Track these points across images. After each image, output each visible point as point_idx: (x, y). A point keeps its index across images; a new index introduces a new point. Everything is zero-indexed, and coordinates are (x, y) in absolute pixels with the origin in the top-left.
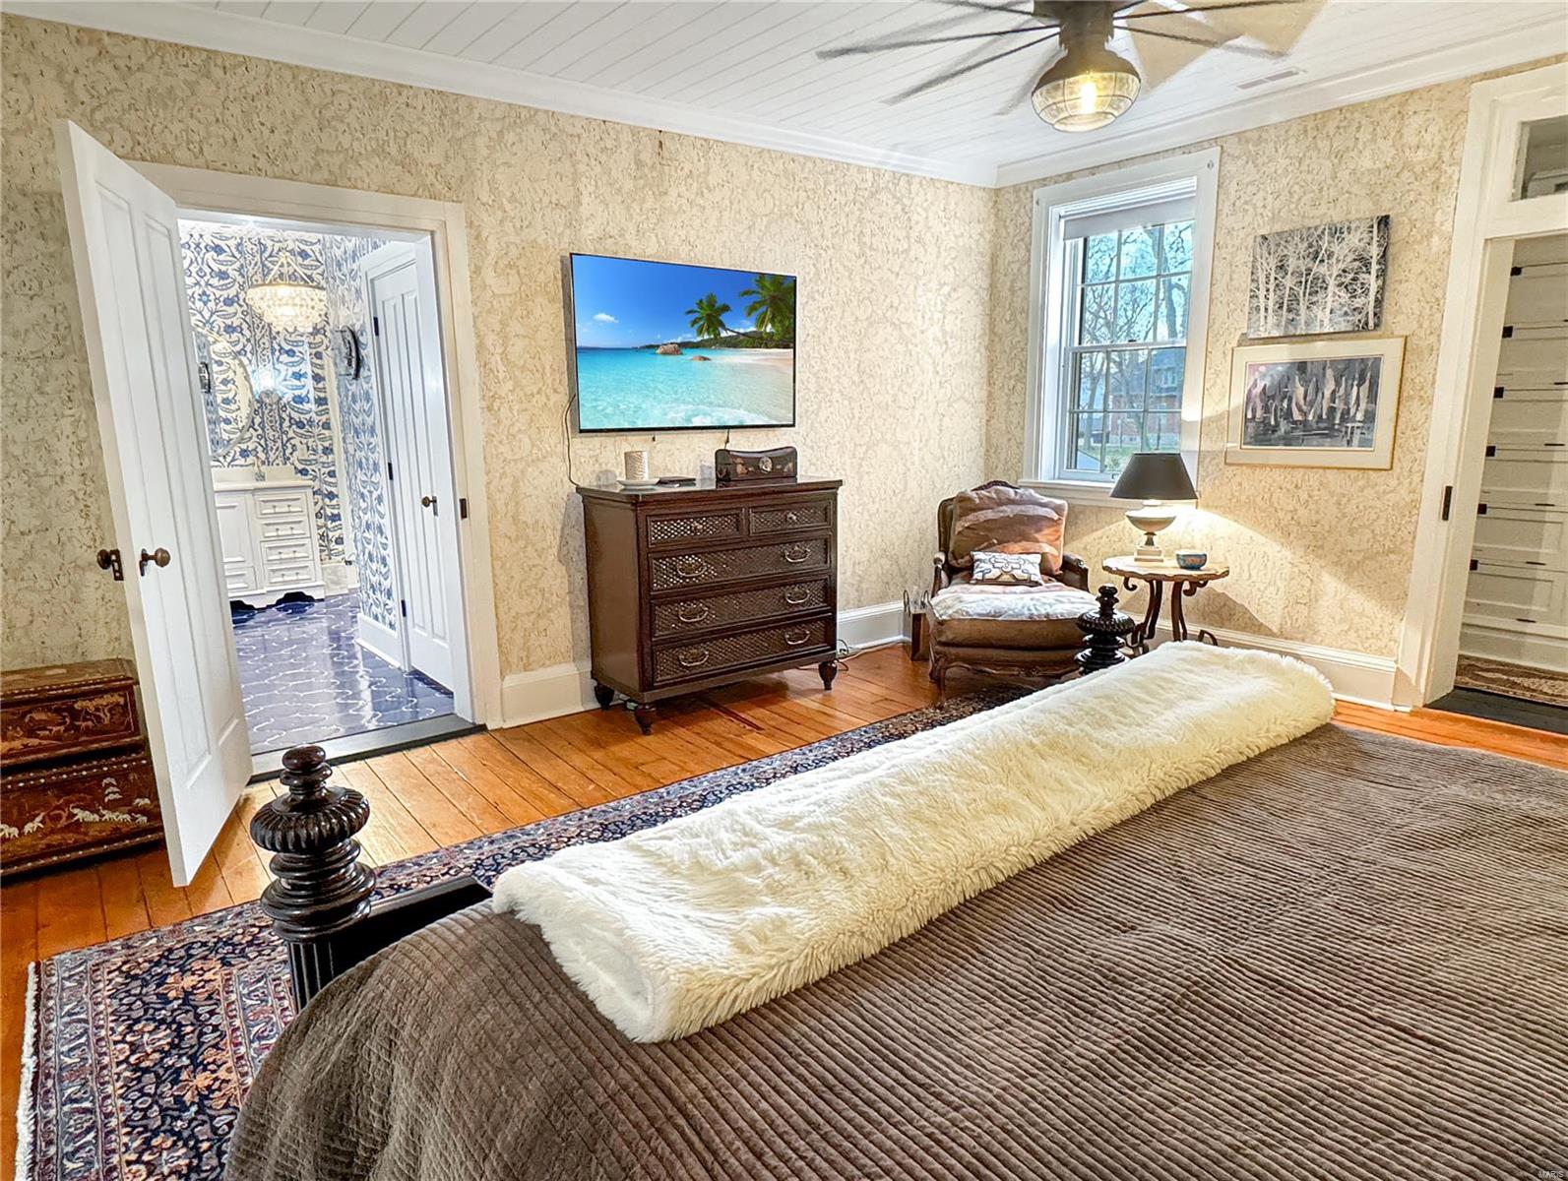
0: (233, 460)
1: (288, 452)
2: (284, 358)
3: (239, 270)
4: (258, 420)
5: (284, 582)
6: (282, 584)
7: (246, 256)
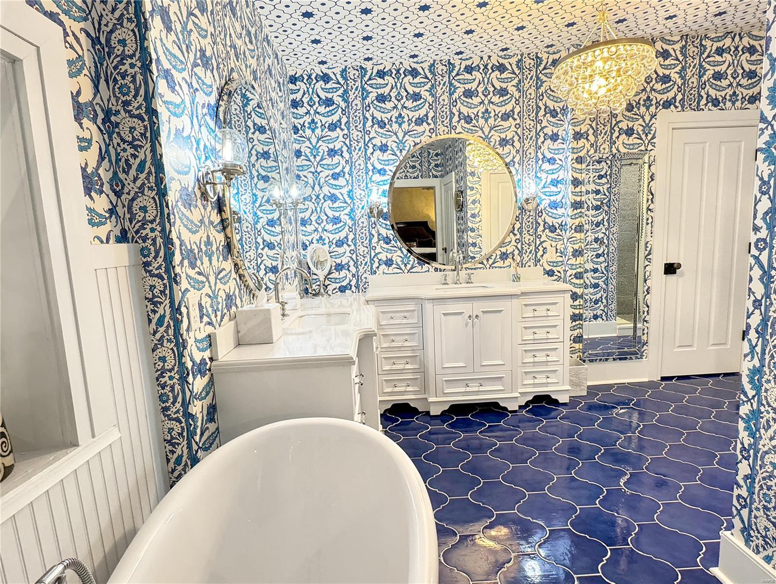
0: (493, 263)
1: (541, 253)
2: (546, 166)
3: (517, 86)
4: (518, 226)
5: (534, 385)
6: (532, 386)
7: (524, 71)
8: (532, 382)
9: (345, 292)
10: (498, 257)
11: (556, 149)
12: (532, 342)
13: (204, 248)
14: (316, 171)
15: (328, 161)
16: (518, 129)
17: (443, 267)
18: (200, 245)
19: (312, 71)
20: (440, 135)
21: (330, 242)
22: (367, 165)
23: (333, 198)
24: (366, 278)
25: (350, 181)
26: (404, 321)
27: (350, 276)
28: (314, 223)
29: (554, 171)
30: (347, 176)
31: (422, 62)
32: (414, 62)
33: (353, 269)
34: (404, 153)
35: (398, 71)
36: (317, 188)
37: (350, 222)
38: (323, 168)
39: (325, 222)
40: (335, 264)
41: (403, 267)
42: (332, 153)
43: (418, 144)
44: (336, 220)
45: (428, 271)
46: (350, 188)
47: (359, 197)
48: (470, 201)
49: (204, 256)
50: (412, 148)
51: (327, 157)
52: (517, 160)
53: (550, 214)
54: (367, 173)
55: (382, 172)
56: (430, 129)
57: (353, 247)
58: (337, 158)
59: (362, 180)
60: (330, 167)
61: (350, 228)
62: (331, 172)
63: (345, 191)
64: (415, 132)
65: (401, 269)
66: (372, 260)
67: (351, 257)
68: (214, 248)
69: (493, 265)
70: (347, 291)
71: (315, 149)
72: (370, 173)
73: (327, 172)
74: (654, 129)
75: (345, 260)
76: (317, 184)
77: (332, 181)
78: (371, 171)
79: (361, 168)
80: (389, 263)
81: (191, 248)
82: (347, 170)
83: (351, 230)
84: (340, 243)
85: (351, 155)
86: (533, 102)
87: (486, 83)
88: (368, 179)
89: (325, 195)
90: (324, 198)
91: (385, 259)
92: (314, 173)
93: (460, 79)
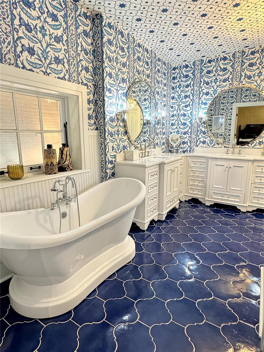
5: (258, 203)
8: (257, 202)
10: (257, 143)
12: (259, 183)
13: (116, 132)
14: (179, 105)
17: (228, 146)
19: (182, 64)
20: (234, 86)
21: (181, 133)
22: (200, 101)
23: (184, 115)
24: (194, 148)
25: (192, 108)
26: (200, 166)
27: (187, 147)
28: (176, 125)
31: (229, 53)
32: (225, 54)
33: (189, 144)
34: (216, 95)
35: (217, 59)
36: (179, 111)
37: (190, 125)
38: (182, 103)
39: (180, 124)
40: (182, 141)
41: (210, 145)
43: (223, 91)
44: (184, 124)
45: (221, 147)
46: (191, 111)
47: (195, 115)
49: (116, 134)
50: (220, 92)
51: (184, 99)
54: (199, 105)
55: (205, 104)
56: (230, 84)
57: (190, 135)
58: (187, 99)
59: (196, 107)
60: (185, 103)
61: (190, 127)
62: (185, 105)
63: (189, 112)
64: (222, 86)
65: (209, 145)
66: (197, 141)
67: (189, 139)
68: (120, 133)
69: (254, 147)
70: (186, 153)
71: (179, 96)
73: (183, 105)
75: (186, 140)
76: (179, 109)
77: (185, 108)
78: (201, 104)
79: (197, 102)
80: (204, 142)
82: (191, 103)
84: (185, 133)
85: (193, 98)
87: (261, 58)
88: (199, 107)
89: (181, 114)
90: (181, 115)
91: (202, 141)
92: (178, 105)
93: (247, 59)
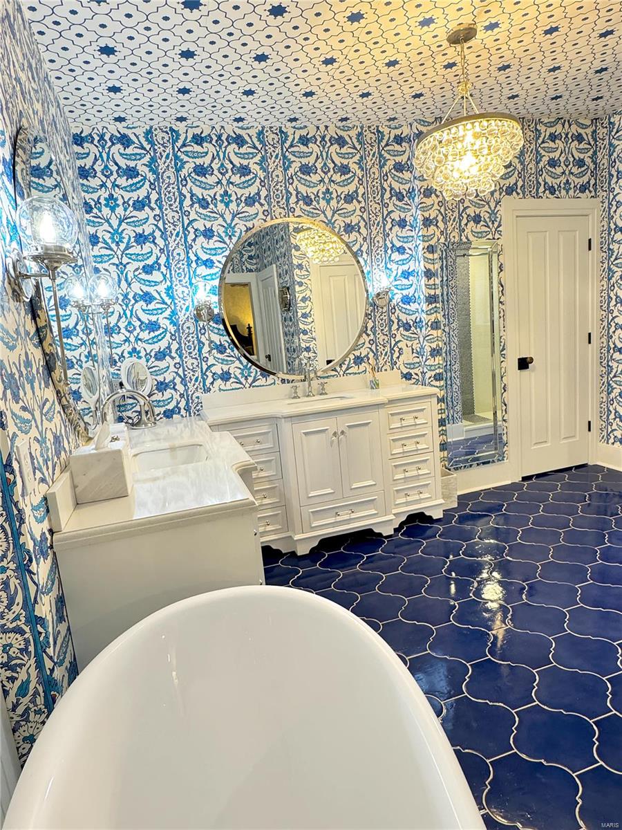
0: (347, 369)
1: (396, 354)
2: (396, 256)
3: (359, 163)
4: (370, 325)
5: (407, 504)
6: (405, 505)
7: (365, 146)
8: (403, 500)
9: (172, 417)
10: (352, 362)
11: (405, 237)
12: (401, 455)
13: (24, 372)
14: (121, 263)
15: (136, 249)
16: (363, 213)
17: (290, 377)
18: (20, 367)
19: (105, 130)
20: (276, 218)
21: (147, 354)
22: (189, 255)
23: (148, 298)
24: (198, 398)
25: (168, 276)
26: (258, 447)
27: (176, 396)
28: (123, 330)
29: (405, 262)
30: (163, 269)
31: (248, 128)
32: (239, 128)
33: (180, 388)
34: (234, 239)
35: (219, 137)
36: (124, 284)
37: (172, 328)
38: (129, 258)
39: (138, 329)
40: (156, 383)
41: (243, 380)
42: (141, 239)
43: (250, 229)
44: (153, 326)
45: (274, 383)
46: (169, 284)
47: (182, 296)
48: (300, 298)
49: (26, 382)
50: (243, 233)
51: (134, 244)
52: (364, 248)
53: (404, 310)
54: (189, 265)
55: (208, 263)
56: (264, 211)
57: (178, 360)
58: (148, 247)
59: (183, 273)
60: (140, 258)
61: (173, 335)
62: (141, 264)
63: (162, 288)
64: (246, 214)
65: (241, 383)
66: (204, 374)
67: (176, 373)
68: (34, 371)
69: (347, 372)
70: (174, 416)
71: (116, 234)
72: (194, 265)
73: (136, 264)
74: (499, 217)
75: (169, 377)
76: (123, 279)
77: (143, 276)
78: (194, 262)
79: (181, 258)
80: (226, 376)
81: (11, 372)
82: (163, 260)
83: (173, 338)
84: (161, 356)
85: (167, 243)
86: (377, 183)
87: (325, 158)
88: (192, 273)
89: (136, 294)
90: (134, 297)
91: (220, 372)
92: (117, 265)
93: (294, 152)
